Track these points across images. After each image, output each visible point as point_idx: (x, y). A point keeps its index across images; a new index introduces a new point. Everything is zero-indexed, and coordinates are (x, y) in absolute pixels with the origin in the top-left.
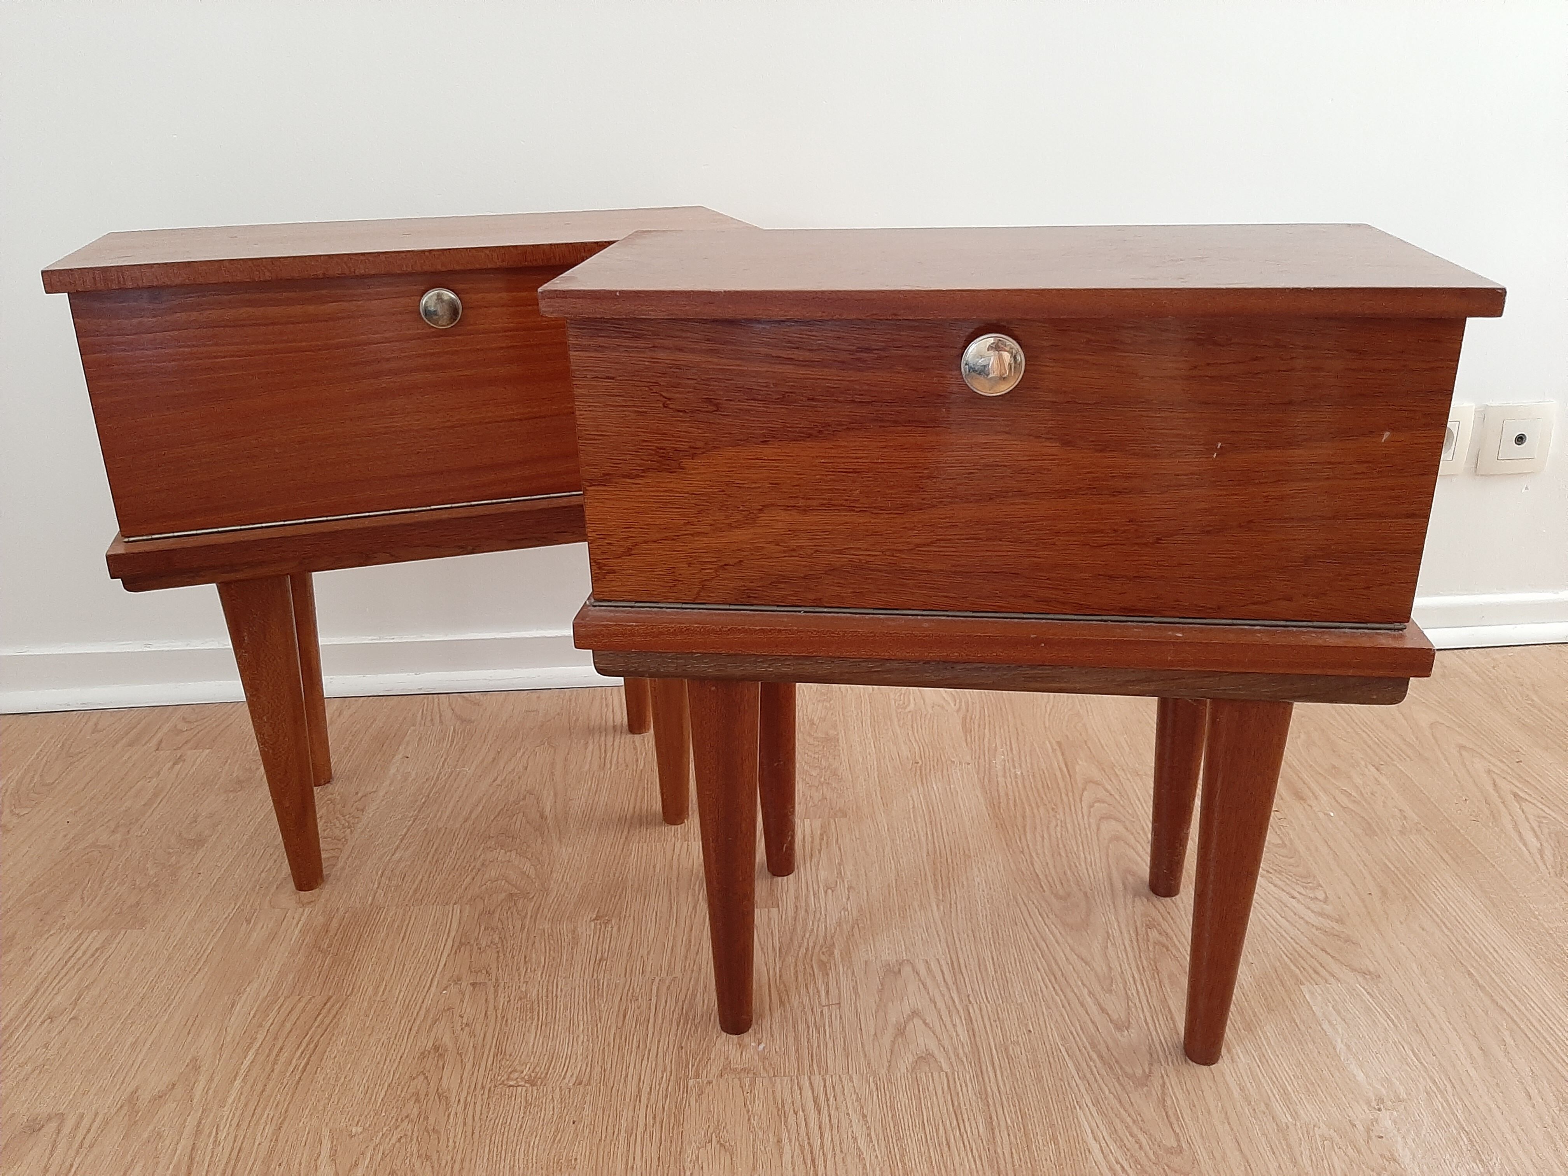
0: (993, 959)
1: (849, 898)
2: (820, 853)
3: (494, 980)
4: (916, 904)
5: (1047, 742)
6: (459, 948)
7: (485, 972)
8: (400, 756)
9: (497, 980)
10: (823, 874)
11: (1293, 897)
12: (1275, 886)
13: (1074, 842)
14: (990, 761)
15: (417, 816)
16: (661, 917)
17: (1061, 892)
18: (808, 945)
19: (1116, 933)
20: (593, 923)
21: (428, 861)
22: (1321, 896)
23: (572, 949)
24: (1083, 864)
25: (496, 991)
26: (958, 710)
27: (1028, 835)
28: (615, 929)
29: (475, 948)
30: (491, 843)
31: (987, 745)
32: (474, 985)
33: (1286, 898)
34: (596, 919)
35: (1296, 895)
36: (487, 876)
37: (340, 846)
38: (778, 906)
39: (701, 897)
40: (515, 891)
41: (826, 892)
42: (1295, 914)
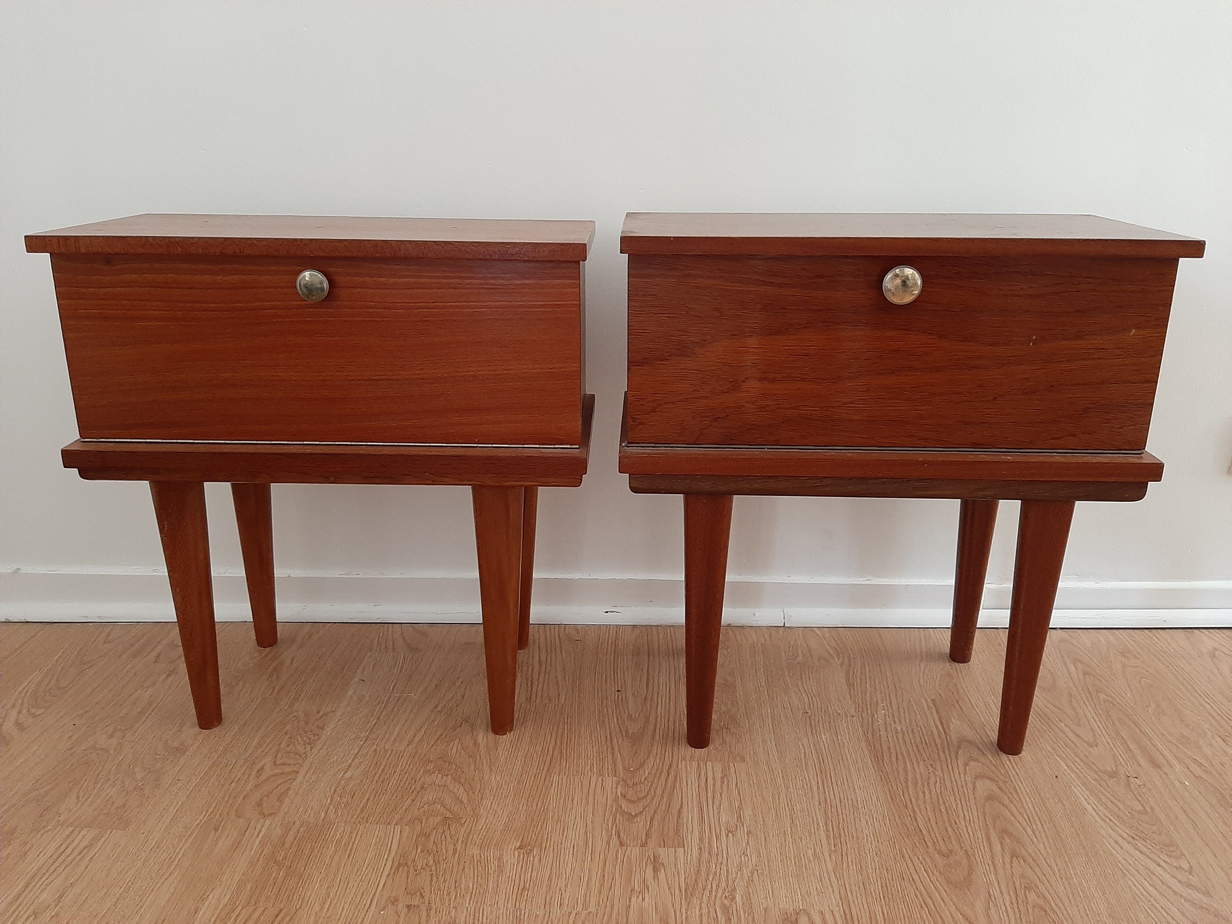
0: (883, 913)
1: (748, 842)
2: (721, 796)
3: (427, 903)
4: (810, 852)
5: (923, 699)
6: (398, 868)
7: (418, 894)
8: (357, 679)
9: (429, 903)
10: (724, 818)
11: (1159, 865)
12: (1141, 853)
13: (952, 798)
14: (873, 716)
15: (368, 737)
16: (578, 850)
17: (944, 850)
18: (712, 887)
19: (997, 894)
20: (516, 852)
21: (375, 781)
22: (1186, 866)
23: (498, 876)
24: (962, 822)
25: (428, 915)
26: (842, 665)
27: (910, 789)
28: (537, 858)
29: (412, 870)
30: (431, 767)
31: (869, 699)
32: (409, 907)
33: (1152, 866)
34: (520, 848)
35: (1162, 863)
36: (425, 799)
37: (301, 761)
38: (684, 846)
39: (613, 832)
40: (449, 815)
41: (727, 836)
42: (1163, 883)
